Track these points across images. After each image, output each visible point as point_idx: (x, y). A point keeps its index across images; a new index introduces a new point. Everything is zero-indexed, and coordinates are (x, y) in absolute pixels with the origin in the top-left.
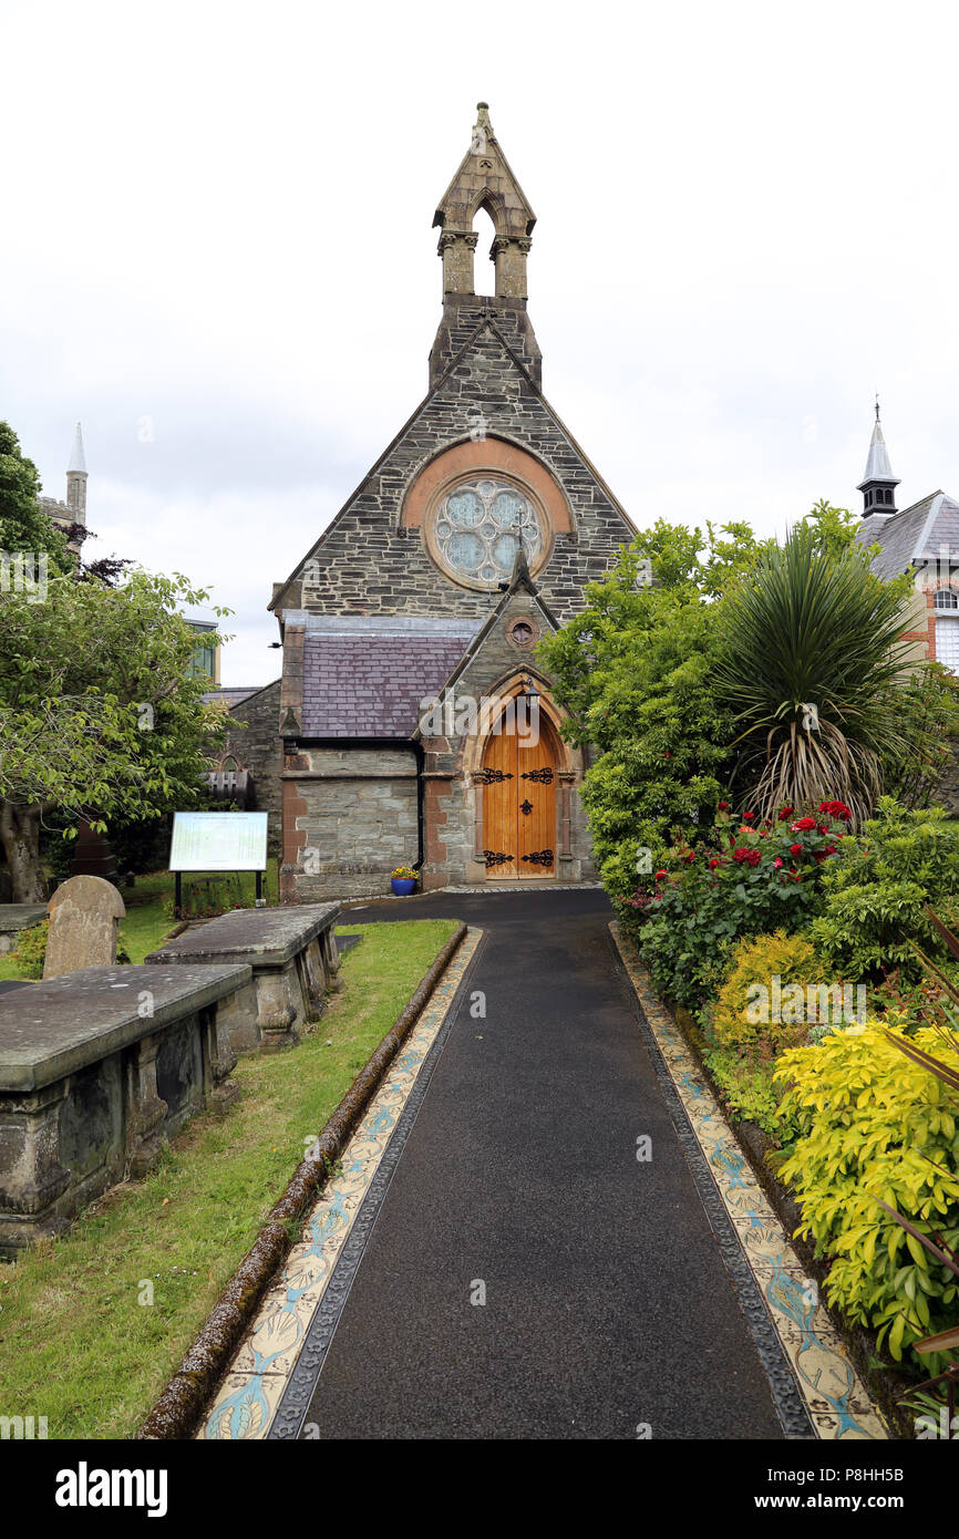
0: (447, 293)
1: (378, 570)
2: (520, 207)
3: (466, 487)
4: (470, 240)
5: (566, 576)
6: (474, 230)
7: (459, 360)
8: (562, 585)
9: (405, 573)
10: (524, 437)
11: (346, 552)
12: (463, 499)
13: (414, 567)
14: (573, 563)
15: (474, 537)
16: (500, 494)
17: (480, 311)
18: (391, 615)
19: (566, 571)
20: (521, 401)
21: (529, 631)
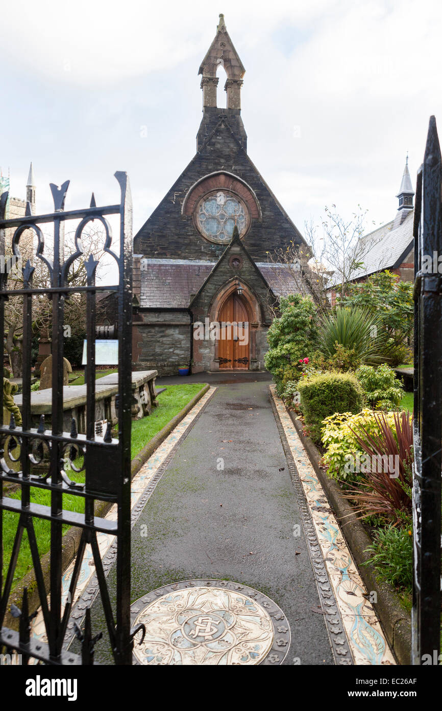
0: (205, 107)
2: (238, 65)
3: (212, 198)
4: (215, 81)
6: (217, 77)
7: (210, 138)
8: (254, 242)
9: (185, 236)
10: (239, 175)
11: (159, 226)
12: (211, 203)
13: (189, 233)
14: (260, 232)
15: (216, 220)
16: (228, 200)
17: (219, 116)
19: (256, 236)
21: (239, 262)
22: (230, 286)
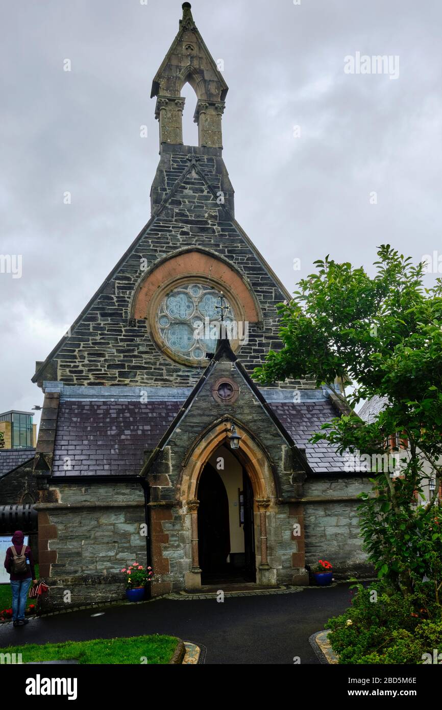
0: (163, 143)
1: (114, 351)
2: (216, 79)
3: (180, 289)
4: (179, 103)
5: (256, 354)
6: (182, 96)
7: (173, 195)
8: (252, 362)
9: (136, 353)
10: (222, 252)
11: (90, 338)
12: (178, 299)
13: (142, 349)
14: (260, 345)
15: (186, 327)
16: (205, 294)
17: (187, 157)
18: (126, 385)
19: (255, 351)
20: (219, 224)
21: (231, 389)
22: (216, 434)
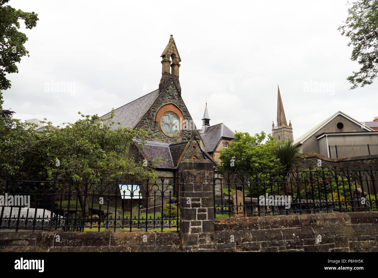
0: (165, 72)
1: (150, 130)
2: (178, 58)
4: (170, 62)
6: (170, 60)
7: (167, 87)
9: (156, 131)
10: (178, 105)
11: (144, 125)
12: (166, 117)
13: (157, 130)
14: (185, 133)
15: (168, 125)
16: (173, 116)
17: (171, 77)
18: (153, 141)
19: (184, 135)
20: (178, 98)
